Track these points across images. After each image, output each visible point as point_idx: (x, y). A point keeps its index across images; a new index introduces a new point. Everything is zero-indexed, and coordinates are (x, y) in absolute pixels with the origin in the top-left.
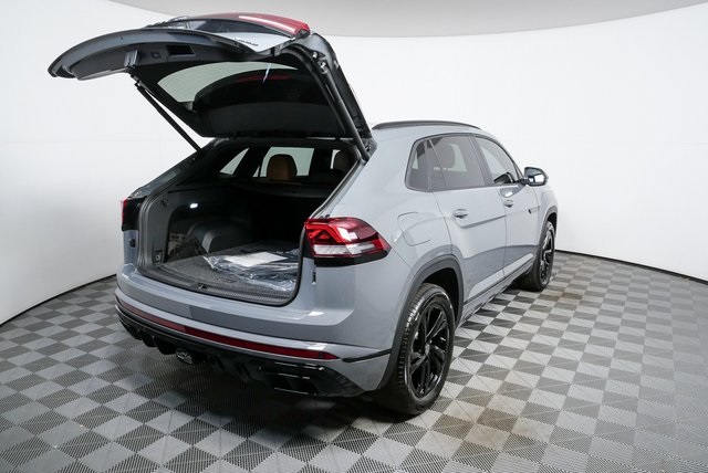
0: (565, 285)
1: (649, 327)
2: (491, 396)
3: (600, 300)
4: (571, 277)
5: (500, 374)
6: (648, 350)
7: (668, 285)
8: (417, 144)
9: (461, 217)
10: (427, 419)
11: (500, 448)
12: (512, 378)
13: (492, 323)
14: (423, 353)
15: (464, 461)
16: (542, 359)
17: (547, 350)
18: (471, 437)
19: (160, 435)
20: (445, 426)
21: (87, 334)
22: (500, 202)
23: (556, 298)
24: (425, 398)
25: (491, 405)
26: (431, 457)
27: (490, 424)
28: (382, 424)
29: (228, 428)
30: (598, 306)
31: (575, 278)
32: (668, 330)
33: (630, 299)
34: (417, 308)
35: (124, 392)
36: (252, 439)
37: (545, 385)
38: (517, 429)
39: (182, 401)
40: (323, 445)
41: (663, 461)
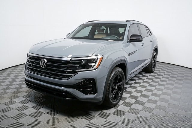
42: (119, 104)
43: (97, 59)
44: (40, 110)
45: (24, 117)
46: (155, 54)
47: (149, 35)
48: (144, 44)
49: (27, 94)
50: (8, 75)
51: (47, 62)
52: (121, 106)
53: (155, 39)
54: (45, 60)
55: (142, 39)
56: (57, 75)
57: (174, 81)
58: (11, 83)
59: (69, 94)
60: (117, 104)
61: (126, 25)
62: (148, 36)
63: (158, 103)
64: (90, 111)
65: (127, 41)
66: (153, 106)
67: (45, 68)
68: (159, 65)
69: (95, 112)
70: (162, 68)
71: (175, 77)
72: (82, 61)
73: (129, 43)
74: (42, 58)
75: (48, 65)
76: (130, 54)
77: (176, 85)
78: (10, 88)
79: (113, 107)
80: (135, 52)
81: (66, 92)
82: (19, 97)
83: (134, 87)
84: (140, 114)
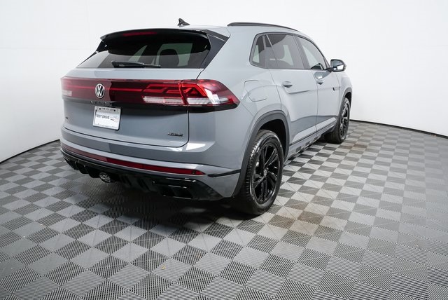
0: (356, 140)
1: (409, 163)
2: (306, 204)
3: (379, 148)
4: (360, 135)
5: (313, 191)
6: (408, 176)
7: (422, 139)
8: (258, 36)
9: (287, 86)
10: (266, 217)
11: (312, 234)
12: (321, 193)
13: (309, 162)
14: (262, 175)
15: (288, 242)
16: (341, 182)
17: (344, 177)
18: (293, 228)
19: (92, 229)
20: (277, 221)
21: (47, 172)
22: (314, 81)
23: (350, 148)
24: (264, 205)
25: (307, 209)
26: (267, 240)
27: (306, 220)
28: (235, 221)
29: (136, 224)
30: (377, 151)
31: (363, 136)
32: (422, 165)
33: (397, 147)
34: (258, 144)
35: (70, 205)
36: (152, 231)
37: (342, 197)
38: (323, 223)
39: (107, 210)
40: (198, 234)
41: (418, 240)
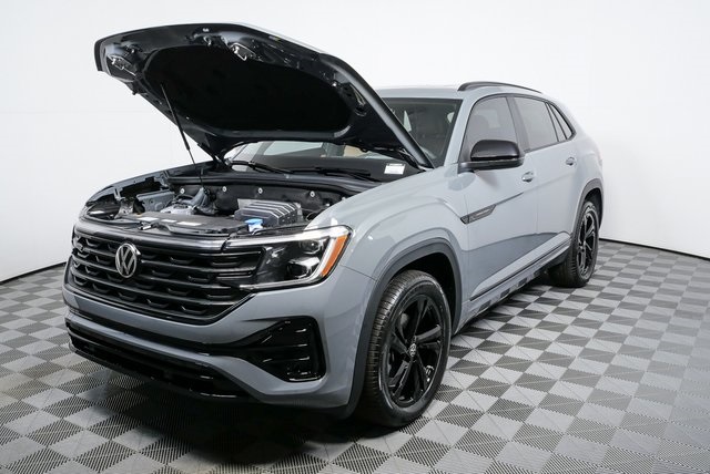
42: (426, 415)
43: (326, 244)
44: (118, 440)
45: (54, 465)
46: (591, 212)
47: (562, 137)
48: (535, 175)
49: (78, 375)
50: (22, 303)
51: (138, 257)
52: (434, 426)
53: (592, 152)
54: (133, 248)
55: (517, 157)
56: (175, 306)
57: (665, 319)
58: (27, 336)
59: (220, 380)
60: (418, 415)
61: (459, 102)
62: (558, 142)
63: (584, 413)
64: (310, 443)
65: (459, 167)
66: (559, 422)
67: (135, 281)
68: (616, 256)
69: (329, 447)
70: (623, 265)
71: (672, 305)
72: (268, 249)
73: (467, 174)
74: (122, 240)
75: (142, 269)
76: (468, 216)
77: (669, 337)
78: (20, 352)
79: (399, 429)
80: (492, 208)
81: (209, 370)
82: (49, 387)
83: (500, 344)
84: (503, 457)
